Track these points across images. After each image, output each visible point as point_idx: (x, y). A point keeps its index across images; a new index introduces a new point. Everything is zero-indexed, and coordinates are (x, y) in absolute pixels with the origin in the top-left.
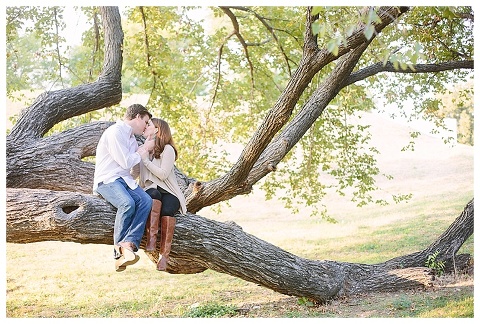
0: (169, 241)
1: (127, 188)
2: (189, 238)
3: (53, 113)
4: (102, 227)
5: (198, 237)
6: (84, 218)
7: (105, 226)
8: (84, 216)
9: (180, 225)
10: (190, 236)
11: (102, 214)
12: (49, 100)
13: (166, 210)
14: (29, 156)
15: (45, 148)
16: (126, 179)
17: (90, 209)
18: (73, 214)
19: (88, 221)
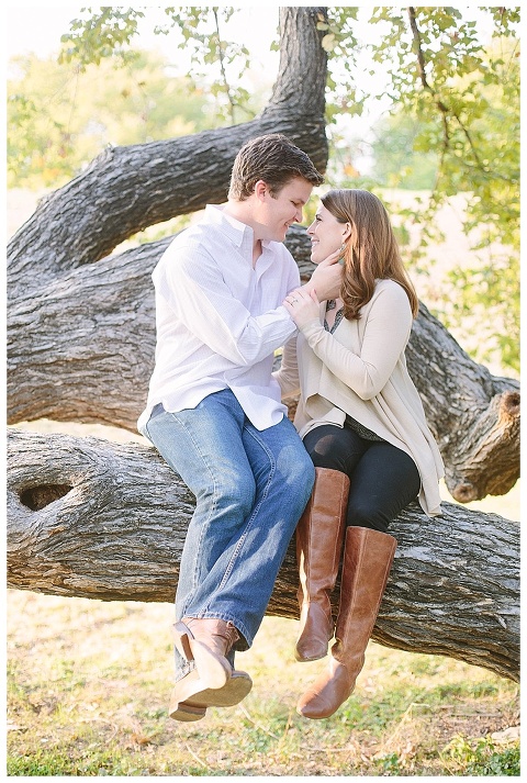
0: (363, 612)
1: (244, 424)
2: (451, 595)
3: (118, 204)
4: (146, 558)
5: (480, 592)
6: (83, 527)
7: (156, 555)
8: (83, 521)
9: (417, 553)
10: (451, 588)
11: (144, 514)
12: (110, 169)
13: (363, 505)
14: (23, 319)
15: (68, 298)
16: (243, 394)
17: (107, 495)
18: (51, 512)
19: (97, 537)
